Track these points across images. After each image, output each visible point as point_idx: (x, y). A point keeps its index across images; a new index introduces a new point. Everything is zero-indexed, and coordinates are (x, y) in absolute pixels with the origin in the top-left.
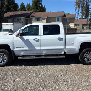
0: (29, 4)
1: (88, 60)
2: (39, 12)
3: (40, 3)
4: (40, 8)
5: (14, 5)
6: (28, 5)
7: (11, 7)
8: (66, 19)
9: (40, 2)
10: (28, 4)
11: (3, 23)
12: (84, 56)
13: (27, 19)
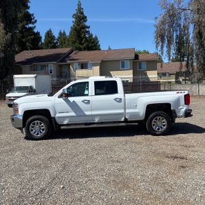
0: (62, 32)
1: (159, 129)
2: (85, 49)
3: (87, 32)
4: (87, 41)
5: (32, 37)
6: (62, 35)
7: (27, 41)
8: (140, 64)
9: (87, 30)
10: (60, 32)
11: (15, 76)
12: (153, 123)
13: (61, 66)
